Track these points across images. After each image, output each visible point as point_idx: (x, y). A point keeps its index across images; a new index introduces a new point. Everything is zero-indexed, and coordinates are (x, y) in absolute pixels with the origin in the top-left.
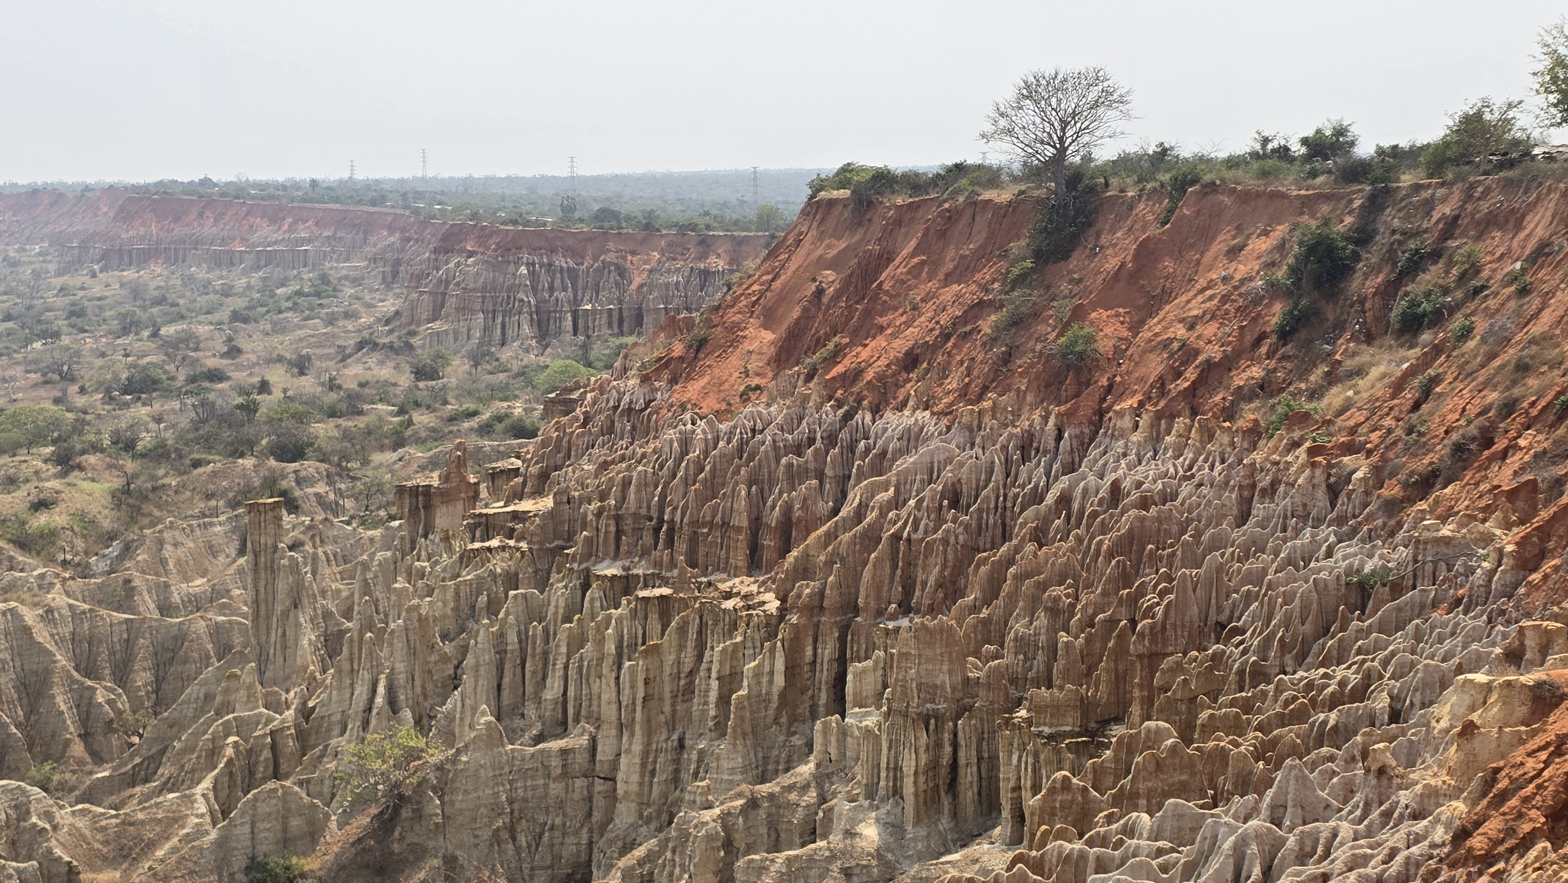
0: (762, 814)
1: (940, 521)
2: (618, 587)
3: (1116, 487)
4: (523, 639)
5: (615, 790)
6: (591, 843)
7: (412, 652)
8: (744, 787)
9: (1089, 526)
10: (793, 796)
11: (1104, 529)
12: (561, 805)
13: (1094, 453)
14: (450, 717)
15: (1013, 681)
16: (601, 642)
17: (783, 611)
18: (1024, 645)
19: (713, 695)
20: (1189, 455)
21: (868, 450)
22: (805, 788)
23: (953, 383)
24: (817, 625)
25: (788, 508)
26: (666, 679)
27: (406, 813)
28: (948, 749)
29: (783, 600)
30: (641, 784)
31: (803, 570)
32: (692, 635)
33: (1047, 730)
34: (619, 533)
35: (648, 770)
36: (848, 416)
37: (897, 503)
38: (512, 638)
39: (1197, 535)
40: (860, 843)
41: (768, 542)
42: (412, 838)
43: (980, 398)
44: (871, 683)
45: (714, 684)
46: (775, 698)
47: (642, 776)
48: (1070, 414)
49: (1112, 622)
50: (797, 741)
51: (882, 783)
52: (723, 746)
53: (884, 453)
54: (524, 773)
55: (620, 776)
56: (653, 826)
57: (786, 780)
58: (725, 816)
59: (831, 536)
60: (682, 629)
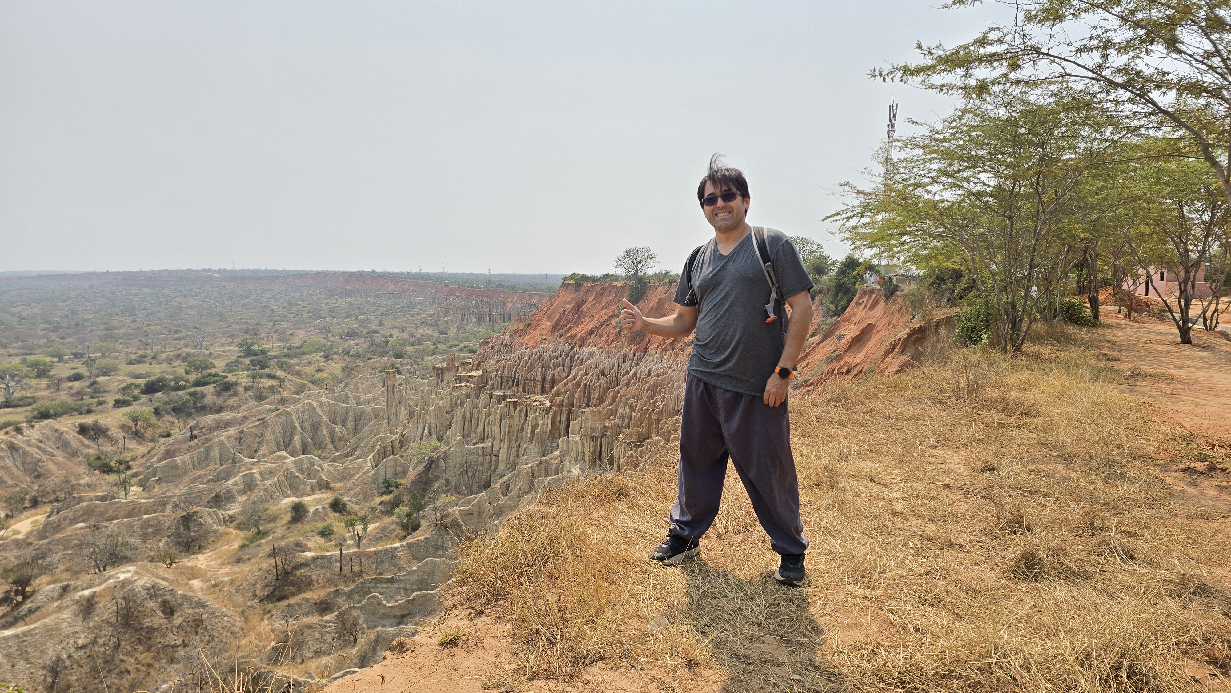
0: (543, 466)
1: (599, 380)
2: (501, 398)
3: (650, 371)
4: (471, 414)
5: (499, 459)
6: (491, 475)
7: (437, 417)
8: (538, 458)
9: (641, 382)
10: (553, 461)
11: (646, 383)
12: (482, 464)
13: (644, 360)
14: (448, 437)
15: (618, 427)
16: (495, 415)
17: (551, 406)
18: (622, 417)
19: (529, 431)
21: (578, 358)
22: (557, 458)
23: (604, 339)
24: (561, 410)
25: (554, 375)
26: (515, 426)
27: (434, 466)
28: (599, 447)
29: (551, 403)
30: (507, 457)
31: (558, 394)
32: (523, 413)
33: (628, 441)
34: (502, 382)
35: (509, 453)
36: (572, 348)
37: (586, 374)
38: (468, 413)
39: (673, 385)
40: (572, 474)
41: (547, 385)
42: (435, 473)
43: (611, 344)
44: (577, 428)
45: (530, 428)
46: (548, 432)
47: (507, 455)
48: (637, 349)
50: (554, 444)
51: (579, 457)
52: (533, 446)
53: (583, 360)
54: (471, 454)
55: (500, 455)
56: (510, 470)
57: (551, 456)
58: (532, 467)
59: (566, 384)
60: (520, 411)
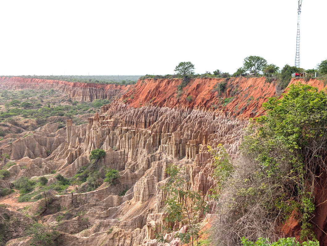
1: (173, 121)
2: (126, 130)
3: (196, 116)
4: (113, 138)
5: (128, 157)
6: (124, 164)
8: (150, 154)
9: (193, 121)
10: (157, 155)
12: (120, 159)
13: (192, 112)
15: (186, 139)
17: (152, 132)
18: (187, 135)
20: (205, 112)
21: (160, 112)
24: (157, 134)
25: (150, 120)
26: (135, 142)
28: (178, 148)
29: (152, 131)
30: (132, 156)
31: (154, 127)
32: (139, 136)
33: (192, 145)
34: (126, 123)
36: (157, 108)
37: (166, 118)
38: (111, 137)
41: (147, 124)
43: (175, 105)
45: (143, 142)
46: (151, 143)
47: (132, 155)
48: (189, 107)
49: (199, 132)
50: (155, 149)
51: (170, 152)
52: (145, 150)
53: (162, 112)
54: (115, 155)
55: (129, 155)
56: (134, 161)
57: (155, 153)
59: (158, 123)
60: (137, 135)
